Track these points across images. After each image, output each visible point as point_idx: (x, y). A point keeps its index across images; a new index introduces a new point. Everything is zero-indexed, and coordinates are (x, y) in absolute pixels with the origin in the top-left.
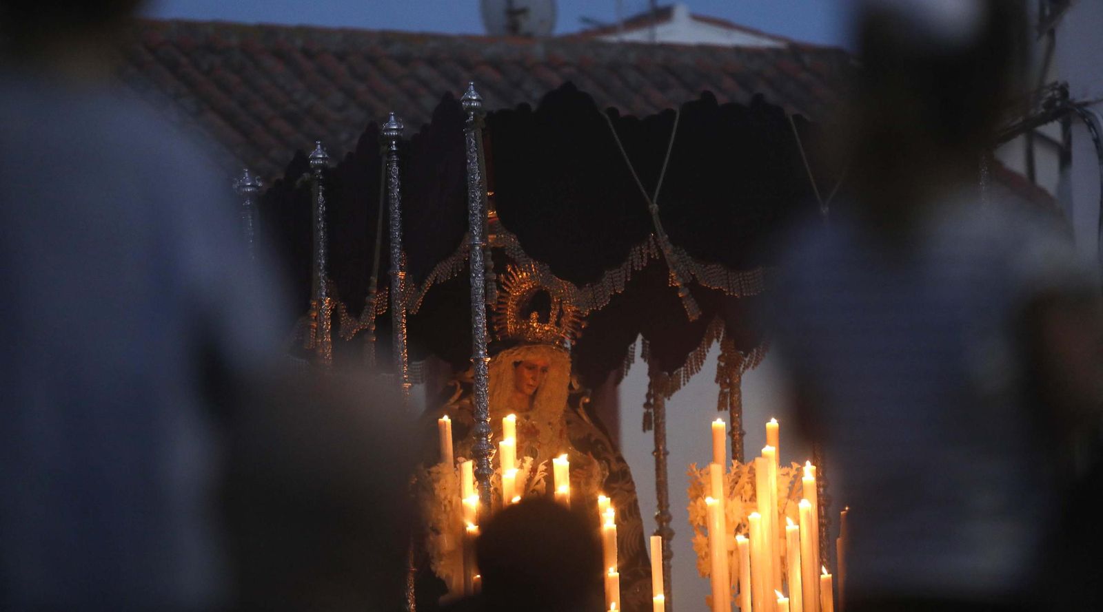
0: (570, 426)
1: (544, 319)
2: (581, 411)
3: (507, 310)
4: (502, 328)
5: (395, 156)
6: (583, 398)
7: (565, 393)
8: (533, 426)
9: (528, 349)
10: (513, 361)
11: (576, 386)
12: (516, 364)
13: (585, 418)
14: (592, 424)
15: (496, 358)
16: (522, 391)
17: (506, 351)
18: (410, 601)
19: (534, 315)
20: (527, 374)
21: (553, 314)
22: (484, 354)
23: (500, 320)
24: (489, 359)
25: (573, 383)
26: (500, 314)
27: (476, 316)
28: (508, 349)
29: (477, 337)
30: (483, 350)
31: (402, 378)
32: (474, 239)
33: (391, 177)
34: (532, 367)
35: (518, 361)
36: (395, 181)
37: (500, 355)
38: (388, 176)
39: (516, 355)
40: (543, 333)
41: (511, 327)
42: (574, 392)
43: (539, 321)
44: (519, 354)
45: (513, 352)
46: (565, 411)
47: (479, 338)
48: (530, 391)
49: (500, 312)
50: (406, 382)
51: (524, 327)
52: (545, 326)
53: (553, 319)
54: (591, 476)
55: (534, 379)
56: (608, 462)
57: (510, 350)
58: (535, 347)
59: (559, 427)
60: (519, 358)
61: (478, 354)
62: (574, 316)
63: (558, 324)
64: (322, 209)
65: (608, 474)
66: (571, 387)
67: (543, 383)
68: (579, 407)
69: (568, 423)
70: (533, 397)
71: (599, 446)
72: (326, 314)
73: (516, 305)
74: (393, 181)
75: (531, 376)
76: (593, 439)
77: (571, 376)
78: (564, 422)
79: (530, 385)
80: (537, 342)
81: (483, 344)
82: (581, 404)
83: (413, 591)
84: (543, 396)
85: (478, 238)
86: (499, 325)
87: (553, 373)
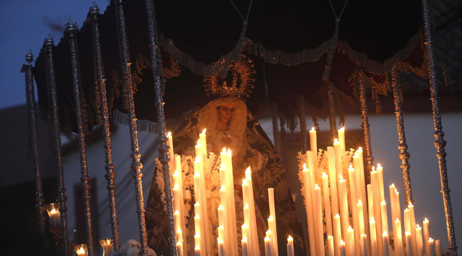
0: (249, 137)
1: (229, 85)
2: (255, 129)
3: (212, 81)
4: (210, 90)
5: (121, 6)
6: (255, 123)
7: (245, 120)
8: (228, 138)
9: (223, 100)
10: (216, 107)
11: (251, 117)
12: (218, 108)
13: (257, 133)
14: (260, 136)
15: (207, 105)
16: (222, 121)
17: (212, 102)
18: (143, 227)
19: (225, 83)
20: (224, 113)
21: (234, 82)
22: (161, 101)
23: (209, 86)
24: (164, 103)
25: (249, 117)
26: (207, 84)
27: (156, 82)
28: (212, 100)
29: (157, 92)
30: (160, 99)
31: (132, 116)
32: (152, 44)
33: (120, 16)
34: (226, 109)
35: (219, 106)
36: (122, 18)
37: (209, 104)
38: (119, 16)
39: (217, 103)
40: (230, 92)
41: (214, 90)
42: (250, 120)
43: (227, 86)
44: (218, 103)
45: (215, 102)
46: (246, 130)
47: (158, 93)
48: (226, 121)
49: (208, 82)
50: (134, 118)
51: (220, 89)
52: (230, 88)
53: (235, 84)
54: (257, 161)
55: (227, 114)
56: (268, 154)
57: (214, 101)
58: (226, 99)
59: (242, 138)
60: (219, 105)
61: (158, 101)
62: (247, 83)
63: (238, 86)
64: (98, 35)
65: (267, 159)
66: (248, 118)
67: (233, 117)
68: (253, 128)
69: (247, 136)
70: (229, 123)
71: (264, 146)
72: (103, 87)
73: (216, 78)
74: (121, 18)
75: (225, 113)
76: (261, 143)
77: (248, 112)
78: (245, 135)
79: (225, 118)
80: (227, 96)
81: (160, 96)
82: (254, 126)
83: (144, 222)
84: (233, 123)
85: (154, 43)
86: (208, 88)
87: (238, 111)
